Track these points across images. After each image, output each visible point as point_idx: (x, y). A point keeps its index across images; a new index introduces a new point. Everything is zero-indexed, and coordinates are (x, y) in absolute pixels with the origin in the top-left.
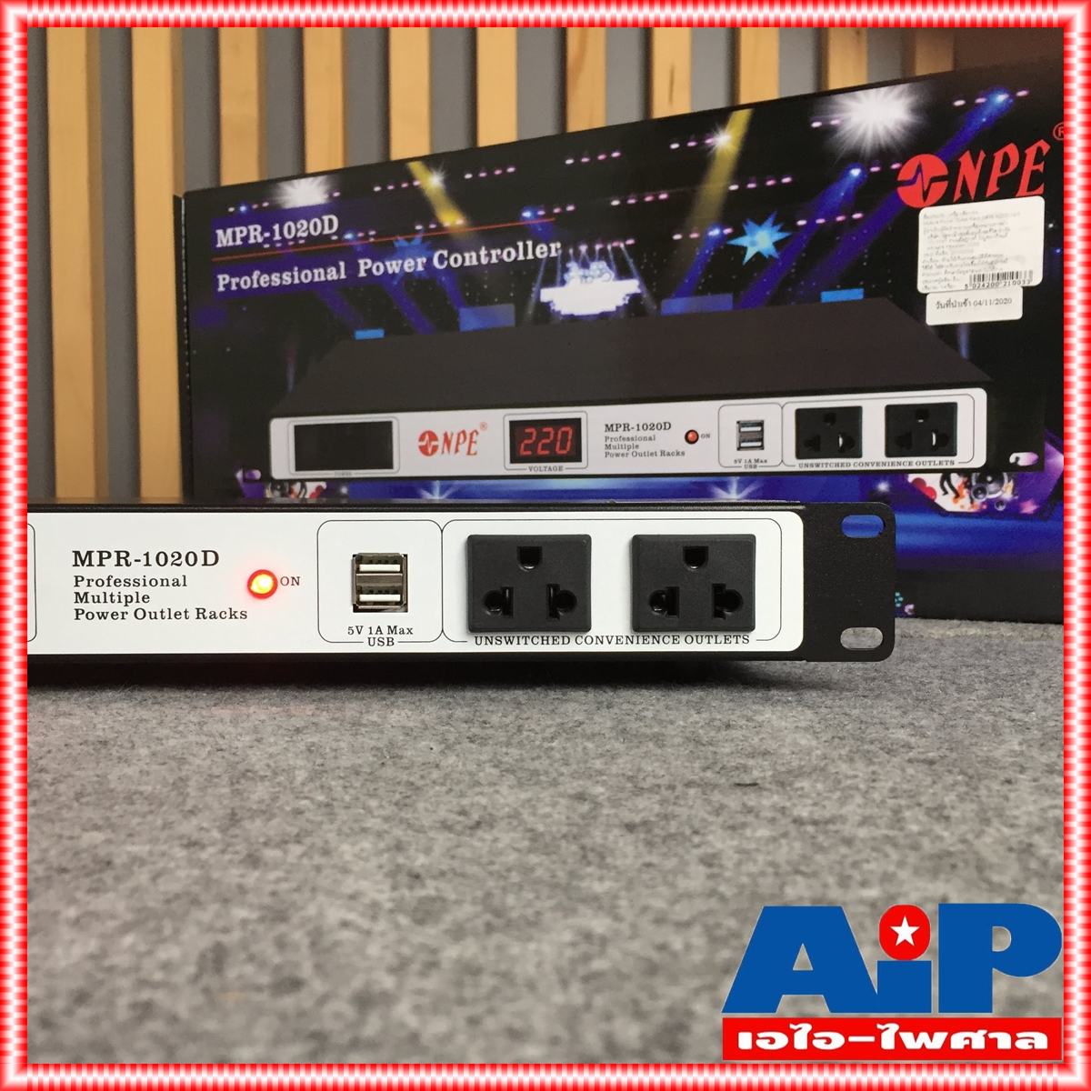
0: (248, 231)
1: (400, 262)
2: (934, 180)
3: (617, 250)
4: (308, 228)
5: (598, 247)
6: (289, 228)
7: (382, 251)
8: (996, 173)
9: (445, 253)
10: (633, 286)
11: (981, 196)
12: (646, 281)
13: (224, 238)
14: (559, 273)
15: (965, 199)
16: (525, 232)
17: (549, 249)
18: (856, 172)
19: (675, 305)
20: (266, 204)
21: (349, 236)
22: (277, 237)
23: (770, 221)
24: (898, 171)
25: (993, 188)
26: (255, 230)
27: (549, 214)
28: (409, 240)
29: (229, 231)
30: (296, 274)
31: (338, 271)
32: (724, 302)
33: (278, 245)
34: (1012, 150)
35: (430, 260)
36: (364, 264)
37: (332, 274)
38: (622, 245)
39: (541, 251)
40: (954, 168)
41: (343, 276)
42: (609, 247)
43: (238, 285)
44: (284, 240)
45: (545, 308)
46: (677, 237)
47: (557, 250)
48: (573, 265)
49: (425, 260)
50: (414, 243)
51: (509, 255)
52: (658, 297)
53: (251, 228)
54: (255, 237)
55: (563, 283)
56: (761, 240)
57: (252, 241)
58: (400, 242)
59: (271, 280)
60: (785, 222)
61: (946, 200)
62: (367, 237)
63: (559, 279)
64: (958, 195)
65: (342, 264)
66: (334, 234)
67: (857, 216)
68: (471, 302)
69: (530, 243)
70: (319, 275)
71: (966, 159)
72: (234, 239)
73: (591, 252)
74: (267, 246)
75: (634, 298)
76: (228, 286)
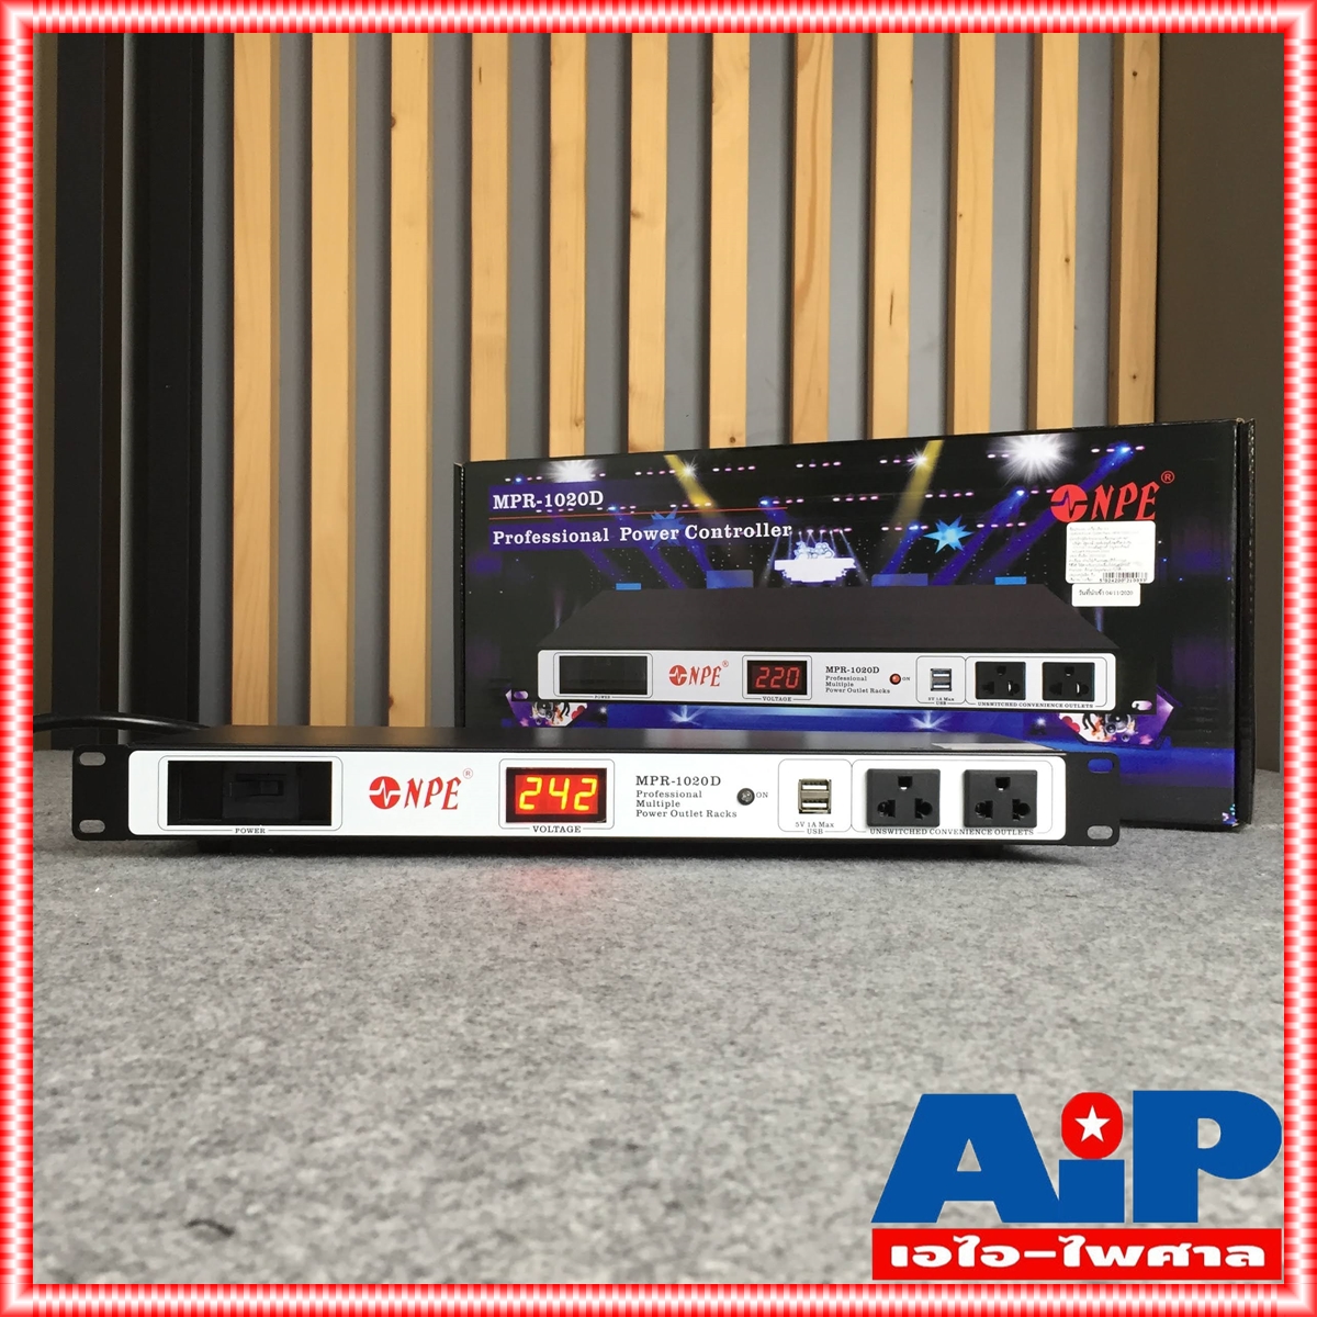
0: (523, 498)
1: (656, 532)
2: (1077, 503)
3: (837, 535)
4: (577, 500)
5: (822, 532)
6: (560, 498)
7: (640, 522)
8: (1121, 502)
9: (696, 527)
10: (850, 563)
11: (1111, 518)
12: (860, 559)
13: (500, 502)
14: (790, 550)
15: (1100, 518)
16: (763, 516)
17: (783, 531)
18: (1021, 493)
19: (882, 580)
20: (539, 478)
21: (612, 508)
22: (549, 505)
23: (957, 523)
24: (1052, 494)
25: (1119, 513)
26: (529, 498)
27: (783, 504)
28: (665, 515)
29: (505, 497)
30: (565, 535)
31: (602, 536)
32: (921, 579)
33: (550, 511)
34: (1132, 487)
35: (682, 532)
36: (625, 532)
37: (597, 537)
38: (841, 532)
39: (776, 531)
40: (1092, 497)
41: (606, 539)
42: (831, 532)
43: (512, 540)
44: (554, 507)
45: (778, 576)
46: (885, 529)
47: (788, 531)
48: (801, 544)
49: (677, 531)
50: (668, 517)
51: (749, 532)
52: (870, 572)
53: (526, 496)
54: (529, 503)
55: (793, 557)
56: (950, 536)
57: (526, 506)
58: (657, 516)
59: (542, 538)
60: (968, 524)
61: (1086, 518)
62: (628, 510)
63: (790, 554)
64: (1094, 516)
65: (606, 530)
66: (599, 506)
67: (1021, 524)
68: (716, 567)
69: (766, 525)
70: (585, 537)
71: (1100, 490)
72: (510, 503)
73: (816, 535)
74: (538, 511)
75: (851, 572)
76: (502, 541)
